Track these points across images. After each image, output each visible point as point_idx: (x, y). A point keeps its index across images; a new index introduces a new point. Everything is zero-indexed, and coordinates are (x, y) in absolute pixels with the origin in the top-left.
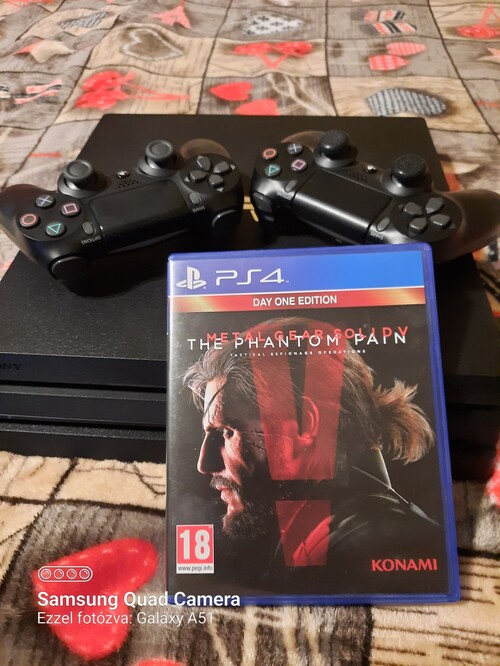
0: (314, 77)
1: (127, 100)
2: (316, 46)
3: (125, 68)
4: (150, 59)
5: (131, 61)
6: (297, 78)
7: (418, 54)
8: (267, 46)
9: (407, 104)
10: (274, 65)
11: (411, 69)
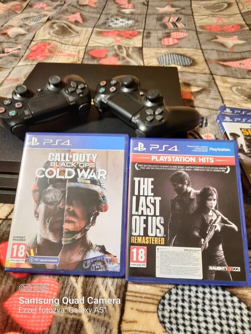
0: (136, 47)
1: (50, 56)
2: (139, 33)
3: (50, 41)
4: (62, 37)
5: (54, 38)
6: (128, 48)
7: (184, 38)
8: (117, 32)
9: (175, 60)
10: (119, 41)
11: (180, 45)
